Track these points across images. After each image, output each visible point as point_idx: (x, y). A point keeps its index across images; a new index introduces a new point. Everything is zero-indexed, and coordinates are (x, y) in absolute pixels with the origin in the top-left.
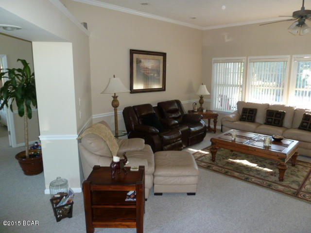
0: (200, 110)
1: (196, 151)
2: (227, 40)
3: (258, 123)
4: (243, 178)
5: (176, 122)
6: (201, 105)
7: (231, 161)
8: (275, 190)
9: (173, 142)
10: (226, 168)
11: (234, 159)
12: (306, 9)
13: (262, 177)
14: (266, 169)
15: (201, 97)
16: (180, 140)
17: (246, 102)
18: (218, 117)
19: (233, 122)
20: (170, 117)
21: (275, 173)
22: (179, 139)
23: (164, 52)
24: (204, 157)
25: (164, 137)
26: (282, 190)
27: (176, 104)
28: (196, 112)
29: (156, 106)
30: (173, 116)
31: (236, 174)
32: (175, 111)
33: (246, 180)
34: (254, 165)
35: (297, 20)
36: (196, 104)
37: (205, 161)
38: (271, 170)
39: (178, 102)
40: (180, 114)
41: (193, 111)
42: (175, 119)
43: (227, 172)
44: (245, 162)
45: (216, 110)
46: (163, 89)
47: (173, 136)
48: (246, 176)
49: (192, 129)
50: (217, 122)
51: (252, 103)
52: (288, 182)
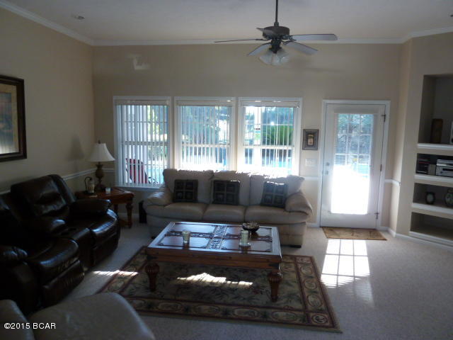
0: (99, 189)
1: (111, 274)
2: (137, 68)
3: (202, 203)
4: (219, 314)
5: (61, 221)
6: (100, 181)
7: (183, 281)
8: (277, 323)
9: (65, 270)
10: (181, 301)
11: (187, 276)
12: (280, 25)
13: (246, 302)
14: (242, 283)
15: (99, 166)
16: (77, 261)
17: (178, 170)
18: (134, 199)
19: (165, 206)
20: (45, 212)
21: (258, 287)
22: (76, 259)
23: (20, 77)
24: (131, 286)
25: (42, 263)
26: (285, 318)
27: (53, 184)
28: (92, 194)
29: (9, 191)
30: (51, 208)
31: (205, 309)
32: (53, 198)
33: (226, 317)
34: (222, 280)
35: (270, 41)
36: (91, 179)
37: (137, 294)
38: (251, 283)
39: (56, 179)
40: (64, 202)
41: (86, 193)
42: (56, 214)
43: (187, 309)
44: (206, 278)
45: (126, 186)
46: (21, 154)
47: (62, 256)
48: (221, 307)
49: (97, 231)
50: (132, 207)
51: (187, 171)
52: (284, 300)
